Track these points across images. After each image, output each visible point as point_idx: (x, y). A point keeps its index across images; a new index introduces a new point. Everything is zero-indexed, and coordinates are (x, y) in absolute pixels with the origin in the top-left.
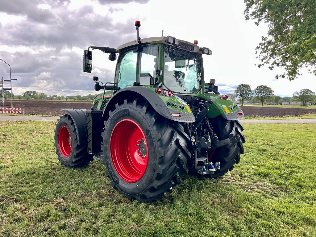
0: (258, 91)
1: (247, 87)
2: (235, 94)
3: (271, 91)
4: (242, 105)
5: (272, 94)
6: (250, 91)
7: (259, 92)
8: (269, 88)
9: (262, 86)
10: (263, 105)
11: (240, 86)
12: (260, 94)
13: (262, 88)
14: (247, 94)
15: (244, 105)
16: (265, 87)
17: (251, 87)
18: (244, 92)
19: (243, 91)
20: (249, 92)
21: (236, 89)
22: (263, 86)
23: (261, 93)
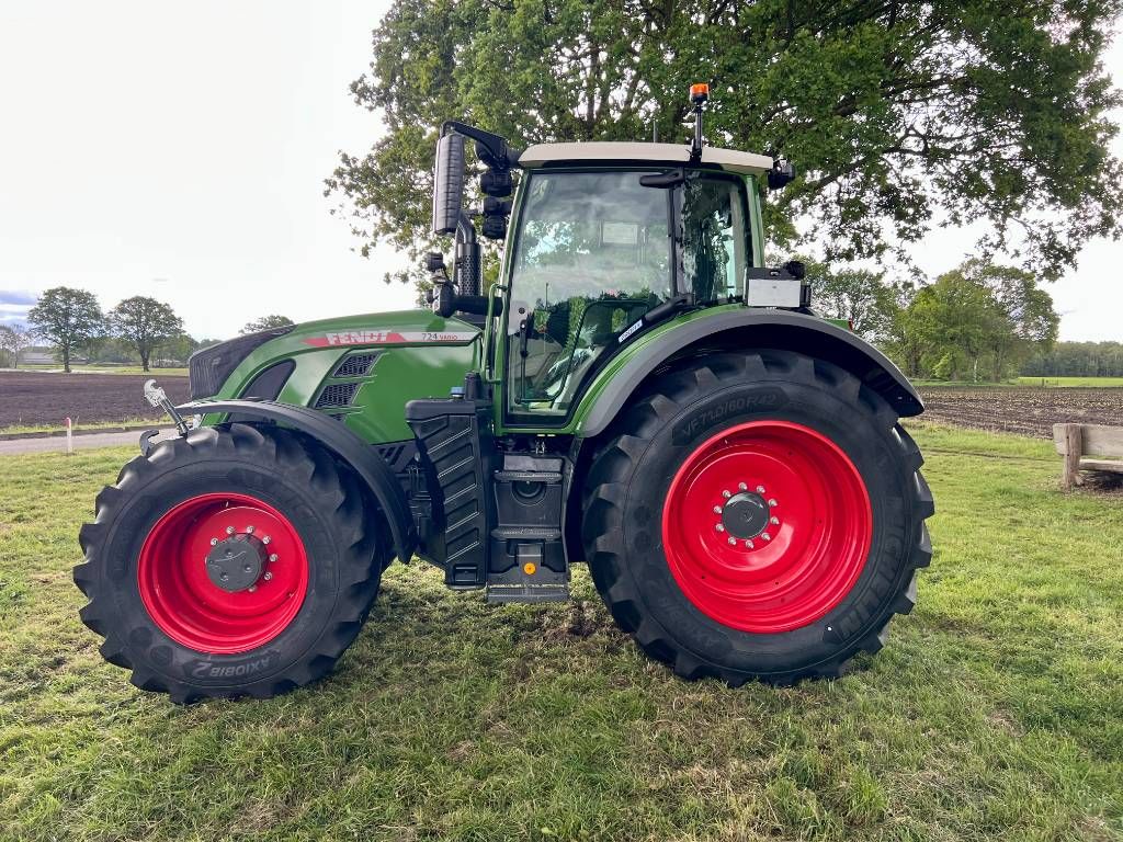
0: (125, 317)
1: (84, 298)
2: (34, 325)
3: (173, 318)
4: (68, 370)
5: (177, 331)
6: (97, 315)
7: (130, 323)
8: (165, 310)
9: (138, 300)
10: (146, 369)
11: (51, 294)
12: (132, 330)
13: (140, 307)
14: (85, 326)
15: (75, 370)
16: (150, 303)
17: (98, 300)
18: (73, 320)
19: (67, 315)
20: (94, 322)
21: (37, 306)
22: (143, 299)
23: (138, 324)
